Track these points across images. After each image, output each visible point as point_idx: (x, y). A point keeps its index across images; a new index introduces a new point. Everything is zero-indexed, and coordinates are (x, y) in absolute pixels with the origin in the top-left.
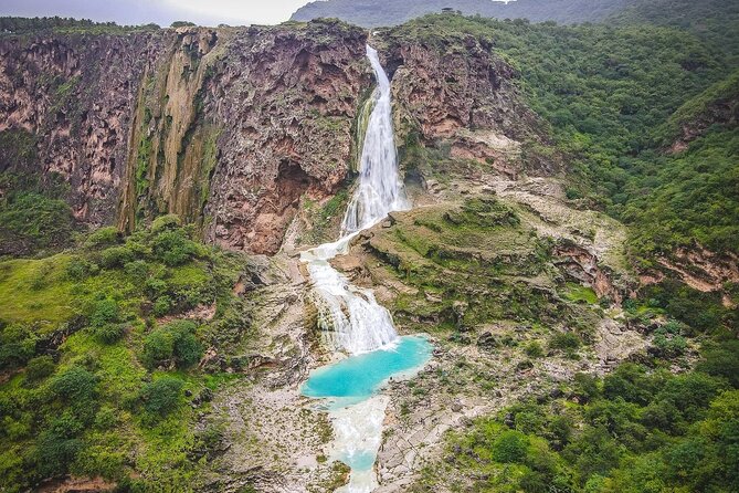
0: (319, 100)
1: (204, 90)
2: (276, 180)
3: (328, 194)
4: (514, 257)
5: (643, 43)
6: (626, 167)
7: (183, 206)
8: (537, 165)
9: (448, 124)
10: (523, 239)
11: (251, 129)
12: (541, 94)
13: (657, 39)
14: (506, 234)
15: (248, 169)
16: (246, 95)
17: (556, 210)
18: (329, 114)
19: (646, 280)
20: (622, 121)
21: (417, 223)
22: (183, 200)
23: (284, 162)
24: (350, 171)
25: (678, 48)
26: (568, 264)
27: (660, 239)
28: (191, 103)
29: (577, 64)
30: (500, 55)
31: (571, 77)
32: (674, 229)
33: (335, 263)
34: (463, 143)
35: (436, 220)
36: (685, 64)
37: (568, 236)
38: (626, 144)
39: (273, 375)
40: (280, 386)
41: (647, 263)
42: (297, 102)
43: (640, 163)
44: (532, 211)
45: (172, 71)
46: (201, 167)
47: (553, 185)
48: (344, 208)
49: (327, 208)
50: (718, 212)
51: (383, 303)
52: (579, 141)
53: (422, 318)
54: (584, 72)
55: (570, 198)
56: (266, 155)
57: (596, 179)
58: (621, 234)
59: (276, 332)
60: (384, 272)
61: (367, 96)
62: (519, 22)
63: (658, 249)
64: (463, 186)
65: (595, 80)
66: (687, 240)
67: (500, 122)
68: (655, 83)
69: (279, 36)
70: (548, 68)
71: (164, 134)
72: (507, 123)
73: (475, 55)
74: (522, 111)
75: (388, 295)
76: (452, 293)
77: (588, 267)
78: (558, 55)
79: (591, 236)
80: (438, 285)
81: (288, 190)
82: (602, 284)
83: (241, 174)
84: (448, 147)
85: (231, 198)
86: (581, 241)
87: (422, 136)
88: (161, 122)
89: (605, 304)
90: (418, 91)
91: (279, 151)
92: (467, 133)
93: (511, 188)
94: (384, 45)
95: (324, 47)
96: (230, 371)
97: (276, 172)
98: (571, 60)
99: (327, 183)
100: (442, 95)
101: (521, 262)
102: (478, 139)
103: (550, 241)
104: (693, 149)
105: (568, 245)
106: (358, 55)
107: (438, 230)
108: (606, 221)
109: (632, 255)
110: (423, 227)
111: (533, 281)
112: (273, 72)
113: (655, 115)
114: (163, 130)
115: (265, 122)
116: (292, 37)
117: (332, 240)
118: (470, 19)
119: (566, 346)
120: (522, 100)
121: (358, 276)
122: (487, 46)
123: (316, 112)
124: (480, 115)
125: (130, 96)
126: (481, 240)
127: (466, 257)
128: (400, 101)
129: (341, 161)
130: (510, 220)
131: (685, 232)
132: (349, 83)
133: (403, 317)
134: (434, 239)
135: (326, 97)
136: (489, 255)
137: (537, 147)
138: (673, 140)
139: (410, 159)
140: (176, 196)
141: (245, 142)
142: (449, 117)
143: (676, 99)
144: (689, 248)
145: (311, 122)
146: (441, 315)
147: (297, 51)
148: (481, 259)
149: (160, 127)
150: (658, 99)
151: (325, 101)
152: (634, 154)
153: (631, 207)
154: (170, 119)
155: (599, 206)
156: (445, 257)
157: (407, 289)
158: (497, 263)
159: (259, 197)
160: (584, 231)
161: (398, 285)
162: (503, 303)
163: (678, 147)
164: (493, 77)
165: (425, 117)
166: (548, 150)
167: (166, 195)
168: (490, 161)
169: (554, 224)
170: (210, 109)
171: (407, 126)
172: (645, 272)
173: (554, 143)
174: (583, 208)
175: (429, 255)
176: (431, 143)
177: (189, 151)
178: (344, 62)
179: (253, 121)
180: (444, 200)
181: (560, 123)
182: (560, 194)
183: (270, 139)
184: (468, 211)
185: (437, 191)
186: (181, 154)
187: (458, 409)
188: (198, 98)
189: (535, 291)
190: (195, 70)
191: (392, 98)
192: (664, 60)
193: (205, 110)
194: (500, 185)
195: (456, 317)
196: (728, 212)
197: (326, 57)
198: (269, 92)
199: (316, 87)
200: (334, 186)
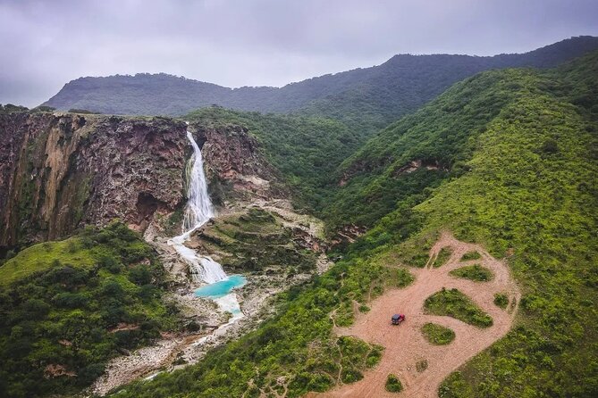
0: (163, 159)
1: (78, 151)
2: (136, 205)
3: (171, 210)
4: (276, 236)
5: (321, 128)
6: (320, 193)
7: (61, 224)
8: (278, 193)
9: (232, 171)
10: (278, 228)
11: (119, 175)
12: (273, 155)
13: (328, 127)
14: (271, 226)
15: (118, 198)
16: (114, 156)
17: (290, 215)
18: (168, 167)
19: (334, 242)
20: (315, 170)
21: (226, 223)
22: (61, 221)
23: (142, 194)
24: (184, 198)
25: (337, 132)
26: (299, 240)
27: (338, 223)
28: (67, 159)
29: (289, 138)
30: (251, 135)
31: (287, 146)
32: (344, 218)
33: (186, 244)
34: (240, 182)
35: (235, 220)
36: (342, 141)
37: (297, 226)
38: (318, 182)
39: (180, 290)
40: (185, 294)
41: (334, 234)
42: (148, 160)
43: (326, 192)
44: (279, 215)
45: (50, 139)
46: (75, 199)
47: (286, 203)
48: (182, 218)
49: (171, 218)
50: (359, 210)
51: (217, 261)
52: (296, 180)
53: (237, 267)
54: (293, 143)
55: (295, 209)
56: (130, 190)
57: (307, 199)
58: (321, 225)
59: (176, 273)
60: (213, 247)
61: (189, 157)
62: (255, 114)
63: (337, 228)
64: (242, 205)
65: (299, 147)
66: (348, 223)
67: (256, 171)
68: (329, 150)
69: (136, 123)
70: (275, 141)
71: (44, 179)
72: (259, 171)
73: (241, 136)
74: (266, 165)
75: (218, 258)
76: (250, 254)
77: (308, 241)
78: (279, 133)
79: (308, 226)
80: (242, 251)
81: (142, 210)
82: (316, 246)
83: (113, 202)
84: (232, 184)
85: (106, 216)
86: (303, 228)
87: (219, 179)
88: (42, 171)
89: (318, 254)
90: (216, 155)
91: (138, 187)
92: (242, 177)
93: (266, 205)
94: (195, 131)
95: (166, 132)
96: (162, 288)
97: (136, 200)
98: (286, 137)
99: (171, 205)
100: (229, 157)
101: (279, 237)
102: (248, 180)
103: (290, 229)
104: (349, 184)
105: (298, 231)
106: (183, 136)
107: (238, 225)
108: (314, 219)
109: (327, 232)
110: (229, 225)
111: (286, 246)
112: (132, 143)
113: (331, 167)
114: (44, 176)
115: (128, 171)
116: (144, 125)
117: (178, 235)
118: (229, 112)
119: (305, 269)
120: (264, 159)
121: (200, 250)
122: (246, 131)
123: (161, 166)
124: (247, 167)
125: (12, 154)
126: (260, 229)
127: (253, 237)
128: (207, 160)
129: (179, 192)
130: (270, 219)
131: (347, 219)
132: (179, 150)
133: (227, 267)
134: (237, 229)
135: (167, 158)
136: (265, 235)
137: (276, 184)
138: (340, 179)
139: (214, 190)
140: (55, 219)
141: (115, 183)
142: (232, 168)
143: (339, 158)
144: (350, 226)
145: (157, 172)
146: (246, 265)
147: (146, 132)
148: (261, 237)
149: (41, 174)
150: (331, 159)
151: (166, 160)
152: (323, 187)
153: (324, 212)
154: (49, 169)
155: (310, 213)
156: (243, 237)
157: (227, 254)
158: (268, 238)
159: (126, 215)
160: (306, 223)
161: (222, 253)
162: (273, 257)
163: (343, 183)
164: (250, 146)
165: (220, 168)
166: (282, 185)
167: (47, 218)
168: (255, 191)
169: (291, 221)
170: (82, 163)
171: (212, 173)
172: (333, 239)
173: (284, 182)
174: (302, 214)
175: (235, 238)
176: (224, 182)
177: (66, 189)
178: (177, 140)
179: (120, 171)
180: (235, 211)
181: (285, 171)
182: (291, 208)
183: (132, 181)
184: (251, 215)
185: (230, 207)
186: (59, 191)
187: (268, 292)
188: (72, 157)
189: (288, 250)
190: (69, 139)
191: (203, 158)
192: (332, 138)
193: (78, 163)
194: (261, 203)
195: (253, 264)
196: (362, 210)
197: (167, 137)
198: (129, 155)
199: (160, 152)
200: (175, 206)
